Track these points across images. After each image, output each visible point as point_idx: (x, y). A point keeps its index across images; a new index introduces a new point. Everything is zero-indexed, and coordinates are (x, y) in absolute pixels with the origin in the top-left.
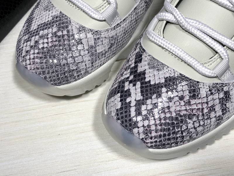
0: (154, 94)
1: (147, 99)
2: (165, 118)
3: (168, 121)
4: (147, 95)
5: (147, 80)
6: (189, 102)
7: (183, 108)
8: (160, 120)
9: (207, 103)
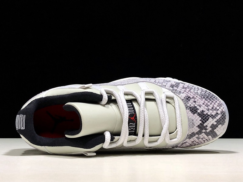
0: (204, 114)
1: (209, 115)
2: (209, 102)
3: (209, 100)
4: (207, 117)
5: (201, 122)
6: (193, 98)
7: (197, 98)
8: (211, 103)
9: (185, 91)
